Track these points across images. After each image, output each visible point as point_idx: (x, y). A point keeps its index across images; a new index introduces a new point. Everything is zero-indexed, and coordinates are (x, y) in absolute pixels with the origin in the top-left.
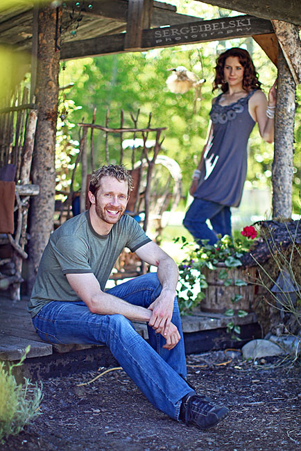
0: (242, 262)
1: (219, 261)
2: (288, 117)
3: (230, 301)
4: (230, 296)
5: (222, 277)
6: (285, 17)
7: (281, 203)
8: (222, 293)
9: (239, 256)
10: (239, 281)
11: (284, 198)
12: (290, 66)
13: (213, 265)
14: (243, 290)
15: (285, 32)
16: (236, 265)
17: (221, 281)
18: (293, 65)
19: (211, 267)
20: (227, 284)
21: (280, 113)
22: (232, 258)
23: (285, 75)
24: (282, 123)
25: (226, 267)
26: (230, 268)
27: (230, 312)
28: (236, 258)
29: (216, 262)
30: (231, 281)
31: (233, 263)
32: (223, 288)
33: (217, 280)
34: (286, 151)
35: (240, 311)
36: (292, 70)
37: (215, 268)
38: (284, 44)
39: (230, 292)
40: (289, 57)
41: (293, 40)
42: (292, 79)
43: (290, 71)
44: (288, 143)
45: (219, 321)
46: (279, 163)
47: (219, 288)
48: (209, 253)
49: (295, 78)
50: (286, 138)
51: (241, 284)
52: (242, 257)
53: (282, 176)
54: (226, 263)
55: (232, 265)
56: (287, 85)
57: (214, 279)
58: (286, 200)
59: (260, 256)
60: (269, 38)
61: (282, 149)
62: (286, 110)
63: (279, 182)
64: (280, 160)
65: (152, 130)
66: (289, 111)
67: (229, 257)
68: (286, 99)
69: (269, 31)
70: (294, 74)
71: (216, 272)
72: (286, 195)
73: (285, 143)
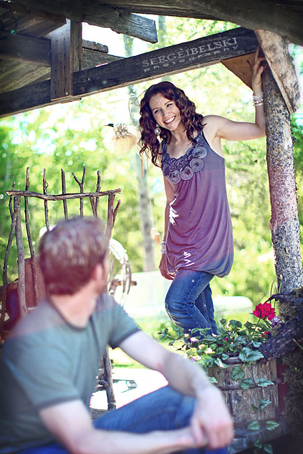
0: (262, 353)
1: (230, 356)
2: (286, 156)
3: (250, 409)
4: (249, 402)
5: (237, 377)
6: (271, 26)
7: (289, 269)
8: (239, 399)
9: (257, 345)
10: (262, 380)
11: (293, 263)
12: (282, 90)
13: (223, 362)
14: (266, 392)
15: (273, 45)
16: (255, 358)
17: (236, 383)
18: (285, 88)
19: (221, 365)
20: (245, 387)
21: (275, 152)
22: (247, 349)
23: (276, 103)
24: (279, 165)
25: (241, 362)
26: (246, 363)
27: (255, 425)
28: (254, 349)
29: (225, 357)
30: (251, 381)
31: (250, 356)
32: (239, 392)
33: (229, 383)
34: (289, 201)
35: (269, 422)
36: (284, 95)
37: (227, 366)
38: (273, 60)
39: (248, 396)
40: (280, 78)
41: (282, 56)
42: (285, 106)
43: (281, 96)
44: (289, 190)
45: (244, 439)
46: (281, 217)
47: (233, 393)
48: (214, 346)
49: (289, 105)
50: (286, 183)
51: (266, 385)
52: (261, 346)
53: (288, 234)
54: (241, 356)
55: (251, 359)
56: (280, 115)
57: (225, 381)
58: (296, 265)
59: (287, 342)
60: (245, 61)
61: (283, 199)
62: (282, 147)
63: (285, 243)
64: (282, 213)
65: (104, 194)
66: (286, 148)
67: (244, 348)
68: (281, 133)
69: (244, 52)
70: (287, 101)
71: (226, 371)
72: (295, 258)
73: (286, 189)
